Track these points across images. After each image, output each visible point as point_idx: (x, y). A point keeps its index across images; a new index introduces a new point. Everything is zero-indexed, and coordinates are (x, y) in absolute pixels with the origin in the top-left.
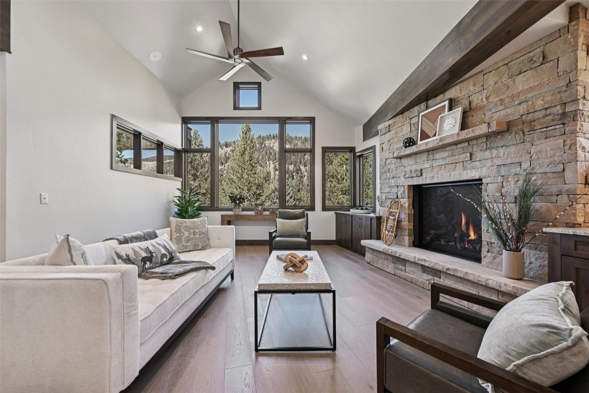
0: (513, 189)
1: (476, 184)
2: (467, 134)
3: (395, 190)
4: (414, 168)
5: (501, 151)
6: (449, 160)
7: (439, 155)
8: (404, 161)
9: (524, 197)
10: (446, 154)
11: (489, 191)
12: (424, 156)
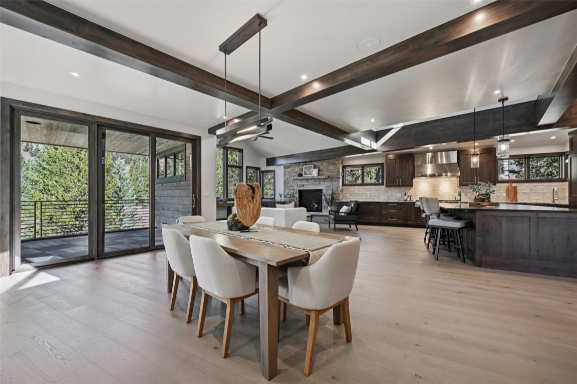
0: (330, 192)
1: (321, 191)
2: (319, 177)
3: (292, 191)
4: (301, 184)
5: (327, 183)
6: (314, 183)
7: (310, 181)
8: (296, 181)
9: (333, 194)
10: (312, 181)
11: (324, 192)
12: (305, 181)
